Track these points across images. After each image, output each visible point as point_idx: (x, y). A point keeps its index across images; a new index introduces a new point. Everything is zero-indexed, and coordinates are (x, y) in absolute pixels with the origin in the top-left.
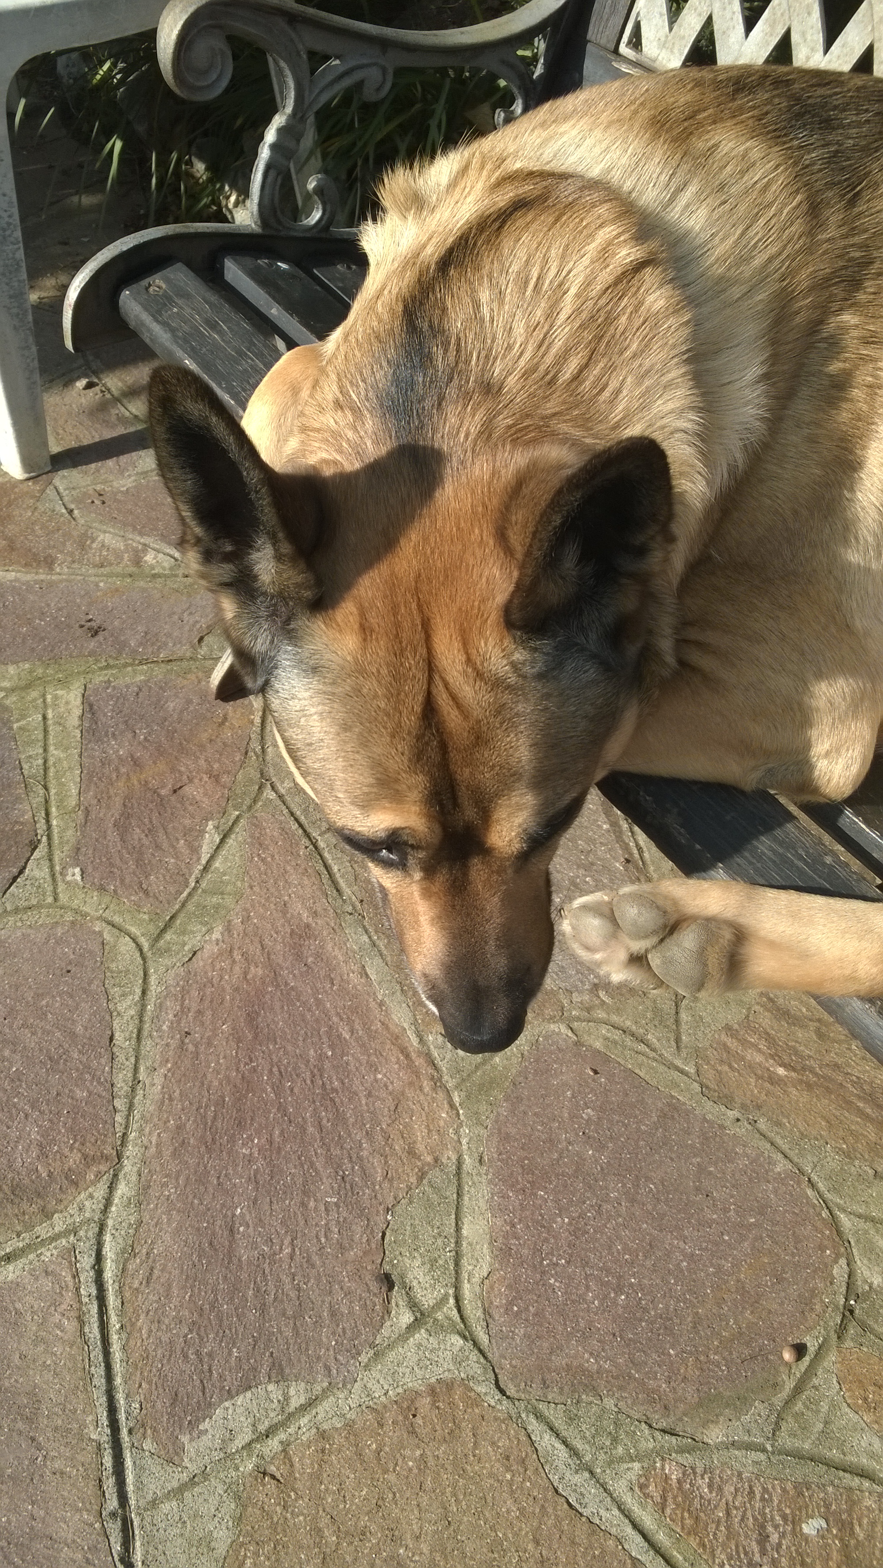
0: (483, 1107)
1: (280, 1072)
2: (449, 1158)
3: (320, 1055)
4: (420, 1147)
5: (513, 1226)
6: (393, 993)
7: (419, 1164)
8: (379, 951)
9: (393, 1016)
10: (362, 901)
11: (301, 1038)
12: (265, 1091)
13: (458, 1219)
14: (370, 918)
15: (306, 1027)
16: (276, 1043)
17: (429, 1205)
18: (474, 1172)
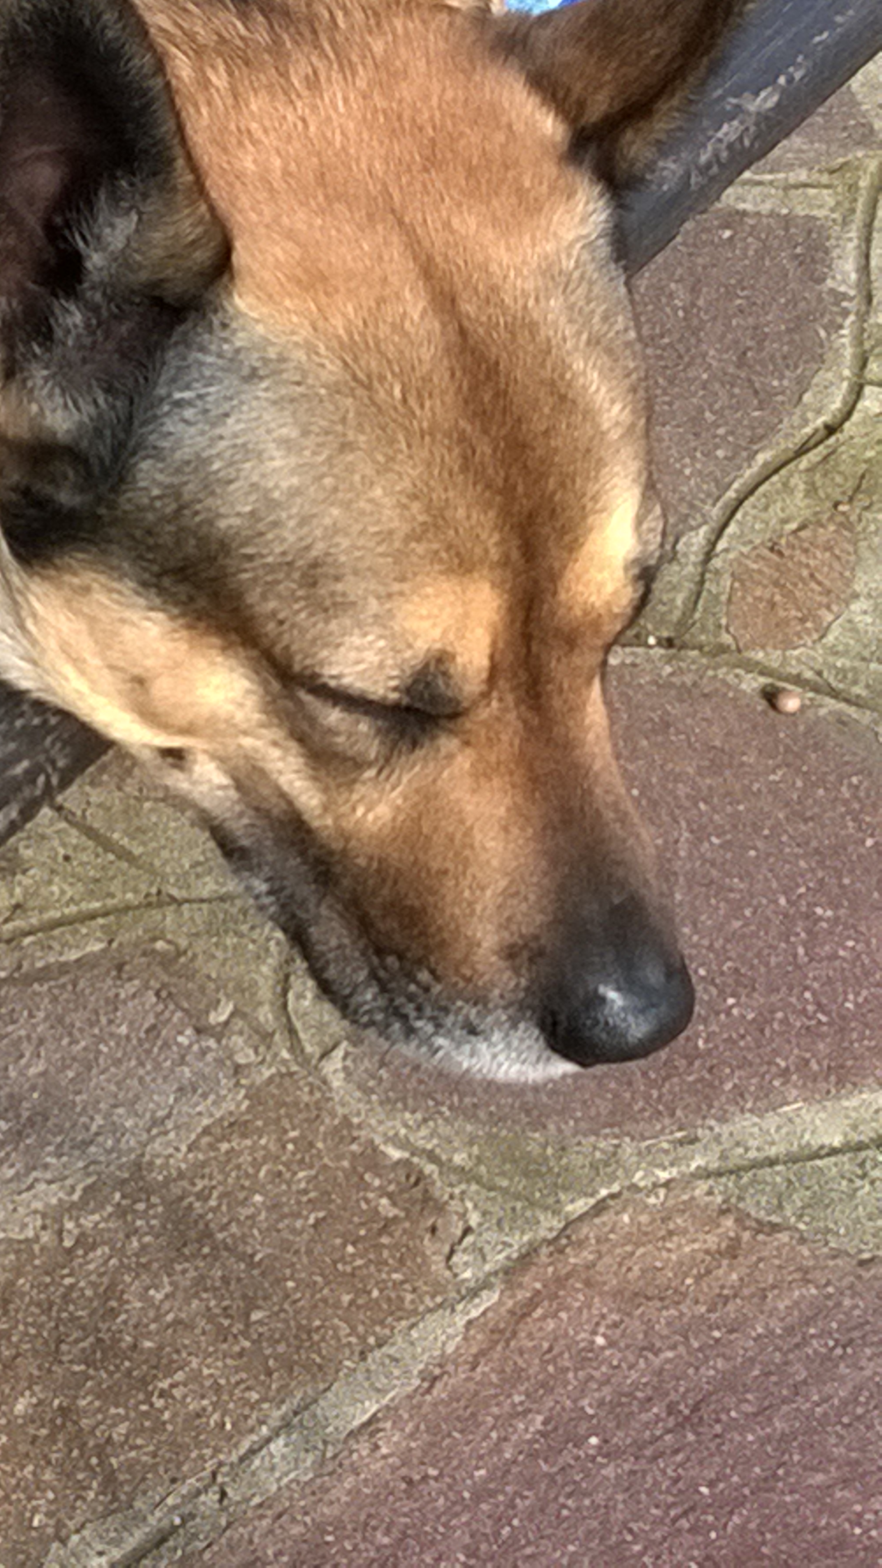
0: (576, 1160)
1: (685, 1514)
2: (710, 1193)
3: (607, 1455)
4: (712, 1241)
5: (785, 1073)
6: (397, 1360)
7: (746, 1236)
8: (296, 1413)
9: (450, 1349)
10: (174, 1481)
11: (587, 1502)
12: (742, 1529)
13: (816, 1155)
14: (217, 1450)
15: (556, 1498)
16: (625, 1541)
17: (817, 1202)
18: (717, 1149)
